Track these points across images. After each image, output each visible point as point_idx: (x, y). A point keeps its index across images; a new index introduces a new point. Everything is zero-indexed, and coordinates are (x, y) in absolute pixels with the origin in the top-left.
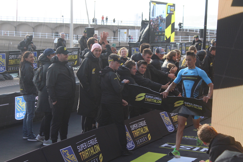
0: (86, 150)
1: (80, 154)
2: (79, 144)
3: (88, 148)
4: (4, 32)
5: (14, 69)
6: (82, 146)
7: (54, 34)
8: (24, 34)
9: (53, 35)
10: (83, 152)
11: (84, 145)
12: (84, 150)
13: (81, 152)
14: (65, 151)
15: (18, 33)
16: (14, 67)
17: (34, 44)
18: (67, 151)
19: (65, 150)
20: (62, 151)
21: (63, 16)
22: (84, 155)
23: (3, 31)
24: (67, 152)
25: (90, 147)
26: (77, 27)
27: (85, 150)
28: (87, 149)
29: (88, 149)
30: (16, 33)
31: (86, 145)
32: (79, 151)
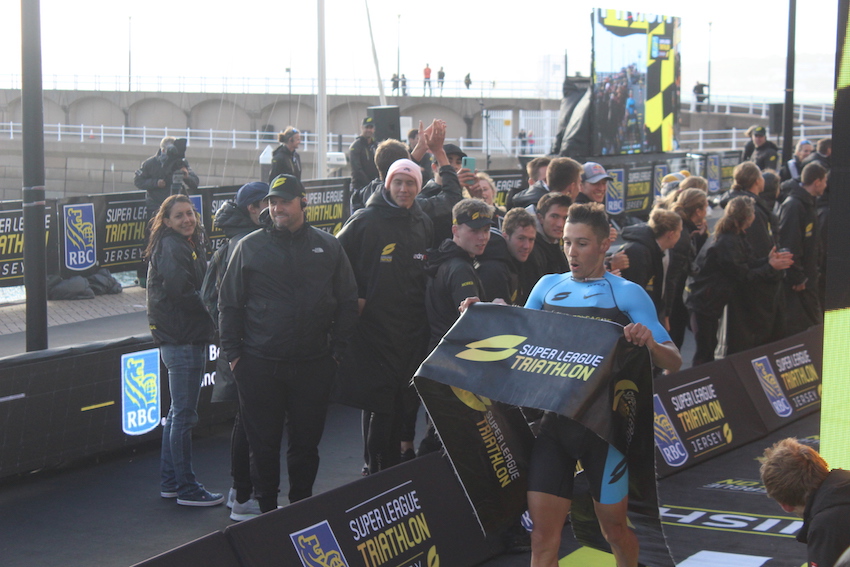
0: (382, 536)
1: (361, 547)
2: (357, 514)
3: (388, 526)
4: (86, 130)
5: (124, 255)
6: (367, 519)
7: (258, 133)
8: (155, 136)
9: (254, 137)
10: (370, 542)
11: (373, 517)
12: (373, 535)
13: (363, 540)
14: (308, 540)
15: (135, 132)
16: (124, 250)
17: (193, 168)
18: (314, 537)
19: (306, 535)
20: (296, 538)
21: (288, 70)
22: (373, 553)
23: (82, 126)
24: (314, 542)
25: (394, 524)
26: (341, 106)
27: (376, 534)
28: (382, 530)
29: (389, 532)
30: (127, 132)
31: (379, 518)
32: (357, 539)
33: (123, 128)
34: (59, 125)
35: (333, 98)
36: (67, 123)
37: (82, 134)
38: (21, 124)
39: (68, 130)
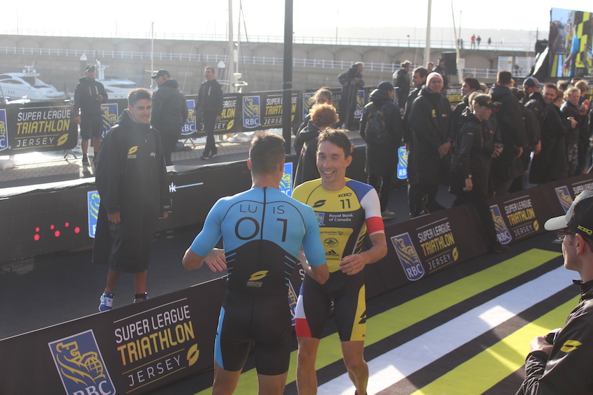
0: (432, 241)
1: (423, 245)
2: (422, 231)
3: (435, 237)
4: (317, 62)
6: (426, 233)
7: (393, 65)
8: (345, 65)
9: (391, 66)
10: (427, 243)
11: (429, 232)
12: (428, 240)
13: (424, 242)
14: (399, 240)
15: (338, 63)
18: (401, 239)
19: (398, 238)
20: (393, 239)
21: (408, 36)
22: (428, 248)
23: (315, 60)
24: (401, 242)
25: (438, 236)
26: (434, 52)
27: (430, 240)
28: (433, 239)
29: (436, 240)
30: (334, 63)
31: (431, 233)
32: (421, 241)
33: (333, 61)
34: (305, 60)
35: (432, 49)
36: (308, 58)
37: (315, 63)
38: (282, 59)
39: (308, 62)
